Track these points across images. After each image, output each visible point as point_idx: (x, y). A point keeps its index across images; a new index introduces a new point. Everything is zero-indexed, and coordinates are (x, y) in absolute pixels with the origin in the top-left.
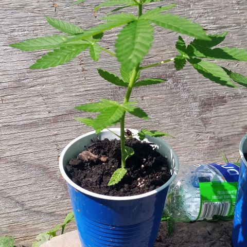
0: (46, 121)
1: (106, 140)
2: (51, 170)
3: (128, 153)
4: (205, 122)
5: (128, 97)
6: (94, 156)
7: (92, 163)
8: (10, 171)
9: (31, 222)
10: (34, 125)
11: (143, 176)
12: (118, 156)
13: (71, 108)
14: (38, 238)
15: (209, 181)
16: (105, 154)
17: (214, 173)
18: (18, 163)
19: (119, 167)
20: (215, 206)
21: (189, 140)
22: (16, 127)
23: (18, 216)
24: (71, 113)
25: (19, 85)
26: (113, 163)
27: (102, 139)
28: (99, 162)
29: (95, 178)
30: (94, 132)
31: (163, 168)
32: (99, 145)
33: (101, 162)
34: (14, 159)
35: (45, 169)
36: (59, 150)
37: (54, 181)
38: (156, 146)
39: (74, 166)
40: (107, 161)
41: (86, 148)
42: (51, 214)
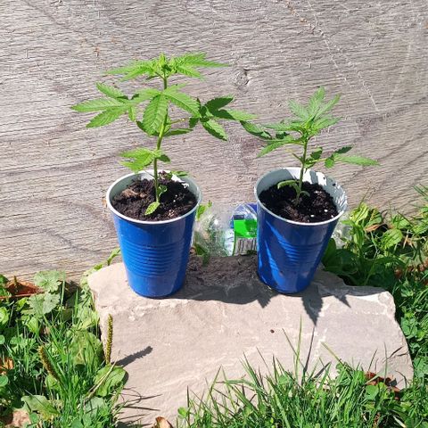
0: (90, 164)
1: (146, 180)
2: (97, 210)
3: (162, 190)
4: (247, 163)
5: (159, 146)
6: (134, 193)
7: (133, 199)
8: (58, 211)
9: (79, 259)
10: (80, 167)
11: (173, 208)
12: (153, 193)
13: (114, 150)
14: (85, 274)
15: (243, 219)
16: (144, 191)
17: (249, 212)
18: (65, 204)
19: (155, 201)
20: (248, 242)
21: (231, 182)
22: (63, 169)
23: (66, 253)
24: (114, 155)
25: (64, 129)
26: (150, 198)
27: (142, 179)
28: (138, 198)
29: (135, 210)
30: (133, 174)
31: (190, 202)
32: (140, 185)
33: (140, 198)
34: (61, 200)
35: (90, 210)
36: (104, 191)
37: (99, 222)
38: (187, 185)
39: (118, 201)
40: (145, 197)
41: (128, 187)
42: (97, 252)
